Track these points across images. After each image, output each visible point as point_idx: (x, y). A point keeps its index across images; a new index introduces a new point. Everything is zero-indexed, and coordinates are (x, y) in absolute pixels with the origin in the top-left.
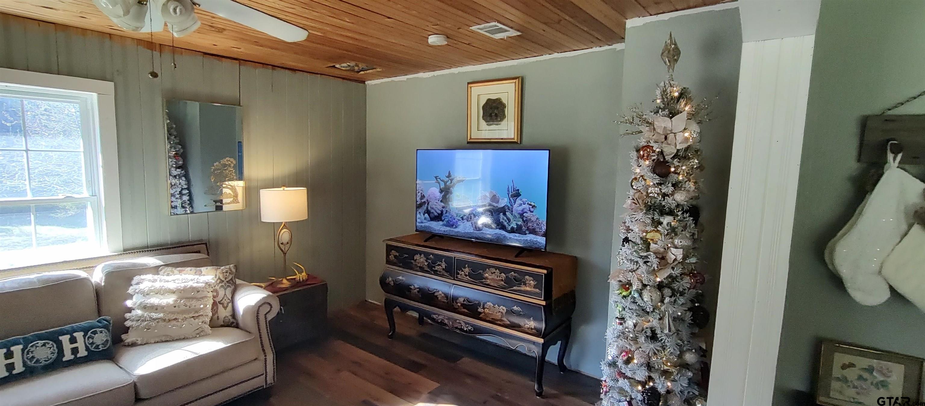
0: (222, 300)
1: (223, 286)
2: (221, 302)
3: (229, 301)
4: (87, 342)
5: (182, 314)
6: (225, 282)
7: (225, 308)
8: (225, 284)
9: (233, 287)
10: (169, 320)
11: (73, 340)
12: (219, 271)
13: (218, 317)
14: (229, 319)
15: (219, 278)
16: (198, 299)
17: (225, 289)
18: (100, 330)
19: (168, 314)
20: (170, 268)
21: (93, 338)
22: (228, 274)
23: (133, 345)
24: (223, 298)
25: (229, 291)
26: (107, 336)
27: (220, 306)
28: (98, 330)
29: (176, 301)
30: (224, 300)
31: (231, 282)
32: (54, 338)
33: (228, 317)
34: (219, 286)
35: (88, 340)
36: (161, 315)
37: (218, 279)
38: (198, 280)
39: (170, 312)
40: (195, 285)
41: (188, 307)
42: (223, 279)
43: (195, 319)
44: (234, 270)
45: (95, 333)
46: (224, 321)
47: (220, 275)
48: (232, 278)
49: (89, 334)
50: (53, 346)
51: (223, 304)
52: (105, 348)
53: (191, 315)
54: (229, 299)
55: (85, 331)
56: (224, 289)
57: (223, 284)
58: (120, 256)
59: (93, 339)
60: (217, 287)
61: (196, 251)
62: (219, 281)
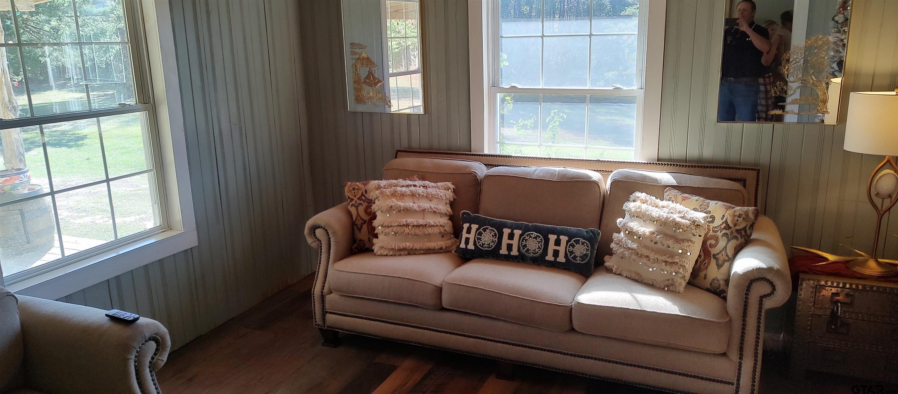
0: (718, 254)
1: (728, 234)
2: (717, 256)
3: (727, 258)
4: (567, 249)
5: (655, 254)
6: (733, 229)
7: (719, 266)
8: (732, 232)
9: (741, 240)
10: (641, 256)
11: (558, 243)
12: (731, 211)
13: (706, 275)
14: (720, 285)
15: (726, 222)
16: (678, 241)
17: (729, 240)
18: (583, 241)
19: (642, 247)
20: (676, 191)
21: (573, 246)
22: (740, 220)
23: (609, 271)
24: (721, 252)
25: (733, 243)
26: (587, 250)
27: (713, 262)
28: (582, 240)
29: (652, 233)
30: (720, 255)
31: (743, 232)
32: (545, 233)
33: (718, 280)
34: (723, 232)
35: (569, 247)
36: (635, 246)
37: (723, 223)
38: (686, 215)
39: (645, 246)
40: (678, 220)
41: (665, 247)
42: (731, 225)
43: (666, 265)
44: (751, 216)
45: (577, 242)
46: (711, 284)
47: (729, 217)
48: (746, 227)
49: (572, 241)
50: (542, 242)
51: (717, 259)
52: (583, 262)
53: (664, 258)
54: (727, 256)
55: (571, 236)
56: (726, 240)
57: (728, 232)
58: (645, 166)
59: (573, 248)
60: (719, 234)
61: (733, 177)
62: (724, 225)
